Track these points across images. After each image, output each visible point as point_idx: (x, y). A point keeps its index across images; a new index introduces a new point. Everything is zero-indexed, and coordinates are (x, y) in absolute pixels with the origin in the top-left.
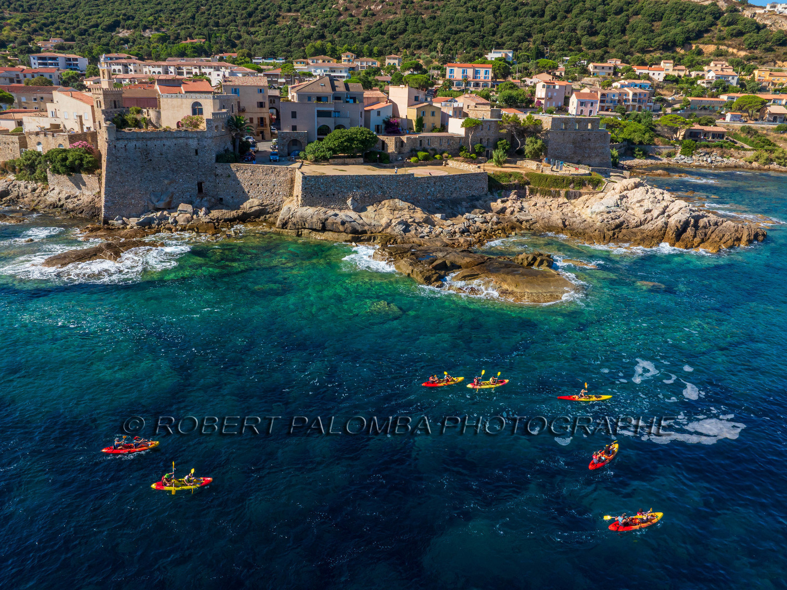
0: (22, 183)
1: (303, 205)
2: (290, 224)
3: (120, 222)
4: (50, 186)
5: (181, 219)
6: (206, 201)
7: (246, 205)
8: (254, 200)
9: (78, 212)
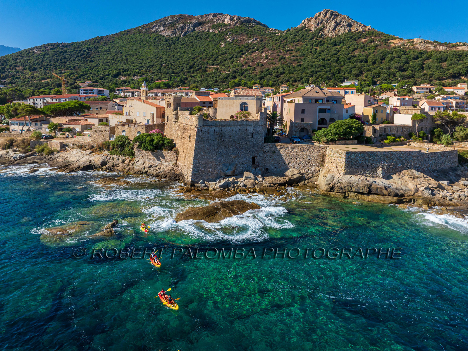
0: (115, 157)
1: (345, 174)
2: (336, 189)
3: (203, 185)
4: (135, 158)
5: (249, 183)
6: (259, 170)
7: (289, 173)
8: (294, 169)
9: (163, 177)
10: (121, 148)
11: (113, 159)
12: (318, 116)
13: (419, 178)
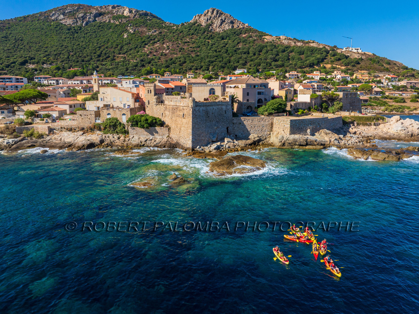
0: (111, 136)
1: (290, 134)
2: (286, 144)
5: (231, 145)
6: (233, 136)
8: (254, 134)
9: (162, 147)
10: (113, 128)
11: (108, 137)
12: (258, 97)
13: (329, 134)
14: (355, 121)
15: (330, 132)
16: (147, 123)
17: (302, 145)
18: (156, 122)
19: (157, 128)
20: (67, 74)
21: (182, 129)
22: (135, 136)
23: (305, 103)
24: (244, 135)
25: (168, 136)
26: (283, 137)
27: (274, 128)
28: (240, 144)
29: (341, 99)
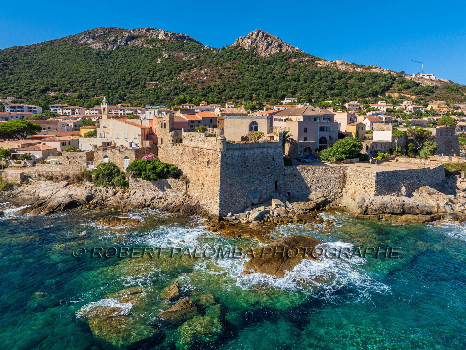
0: (103, 189)
1: (376, 195)
3: (233, 217)
4: (131, 189)
5: (281, 211)
6: (284, 195)
8: (316, 192)
9: (175, 210)
10: (108, 178)
11: (100, 191)
12: (319, 134)
13: (434, 193)
14: (461, 170)
15: (435, 190)
16: (155, 173)
17: (396, 214)
18: (168, 172)
19: (170, 181)
20: (89, 102)
21: (206, 184)
22: (137, 190)
23: (385, 143)
24: (301, 194)
25: (186, 193)
26: (364, 200)
27: (347, 183)
28: (296, 210)
29: (434, 137)
